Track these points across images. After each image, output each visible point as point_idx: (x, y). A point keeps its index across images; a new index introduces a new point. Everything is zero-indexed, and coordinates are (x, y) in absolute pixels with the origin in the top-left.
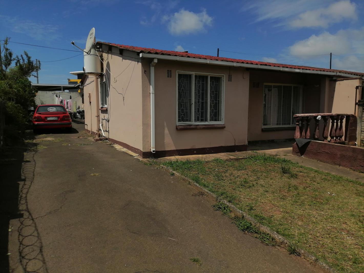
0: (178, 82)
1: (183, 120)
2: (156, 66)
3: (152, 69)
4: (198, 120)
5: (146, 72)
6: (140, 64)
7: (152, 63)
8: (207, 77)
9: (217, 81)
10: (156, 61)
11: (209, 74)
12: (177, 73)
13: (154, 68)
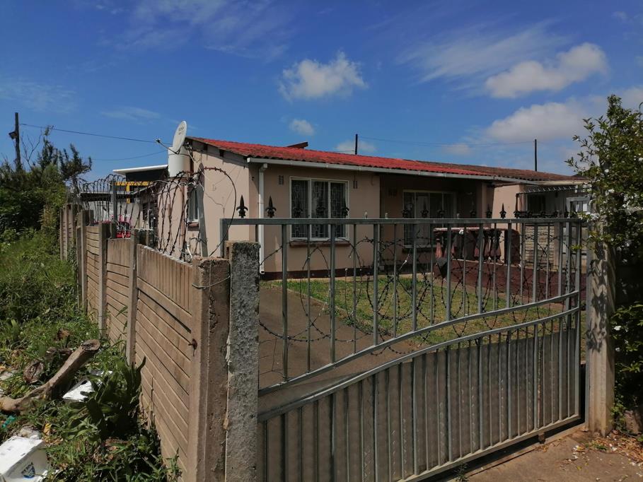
0: (292, 190)
1: (298, 236)
2: (266, 172)
3: (261, 176)
4: (317, 236)
5: (254, 178)
6: (247, 169)
7: (262, 168)
8: (327, 183)
9: (339, 188)
10: (266, 166)
11: (330, 180)
12: (290, 179)
13: (263, 174)
